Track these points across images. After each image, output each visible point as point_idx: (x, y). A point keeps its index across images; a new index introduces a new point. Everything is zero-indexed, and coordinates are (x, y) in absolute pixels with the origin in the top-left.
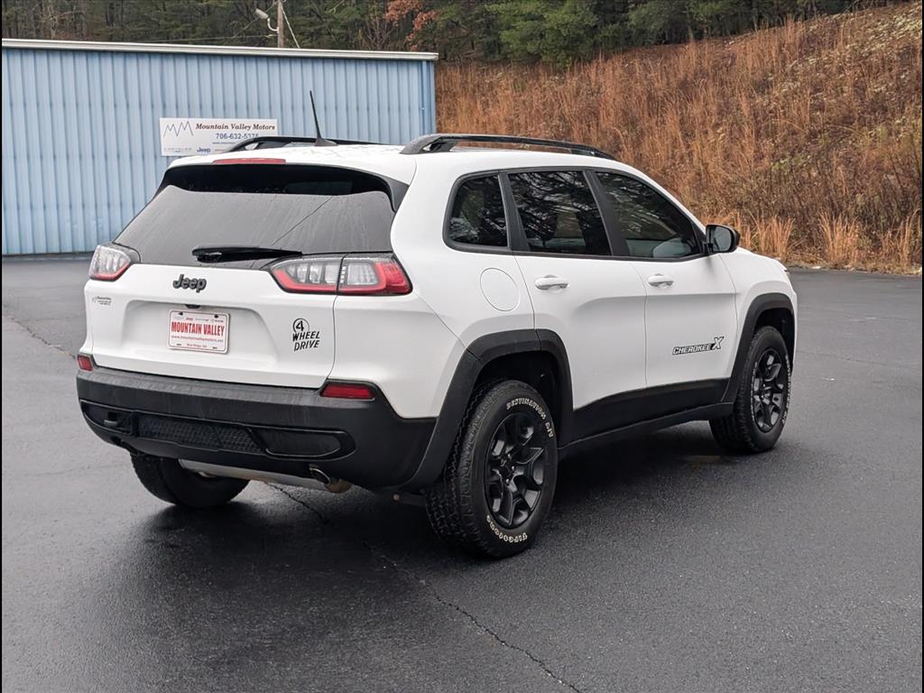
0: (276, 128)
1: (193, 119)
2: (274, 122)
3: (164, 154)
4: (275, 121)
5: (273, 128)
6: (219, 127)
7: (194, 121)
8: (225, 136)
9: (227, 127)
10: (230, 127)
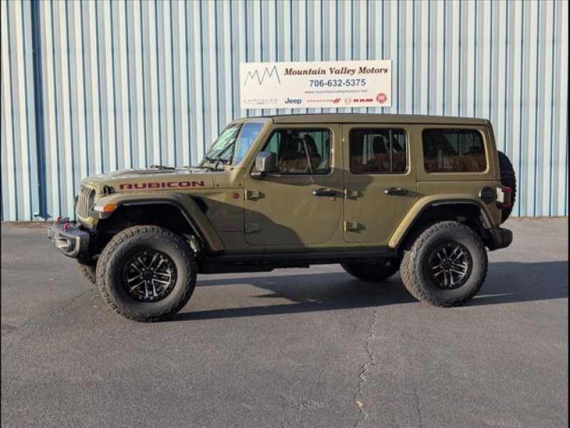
0: (389, 71)
1: (282, 63)
2: (386, 64)
3: (244, 106)
4: (389, 61)
5: (386, 71)
6: (315, 73)
7: (282, 66)
8: (321, 83)
9: (324, 72)
10: (328, 72)
